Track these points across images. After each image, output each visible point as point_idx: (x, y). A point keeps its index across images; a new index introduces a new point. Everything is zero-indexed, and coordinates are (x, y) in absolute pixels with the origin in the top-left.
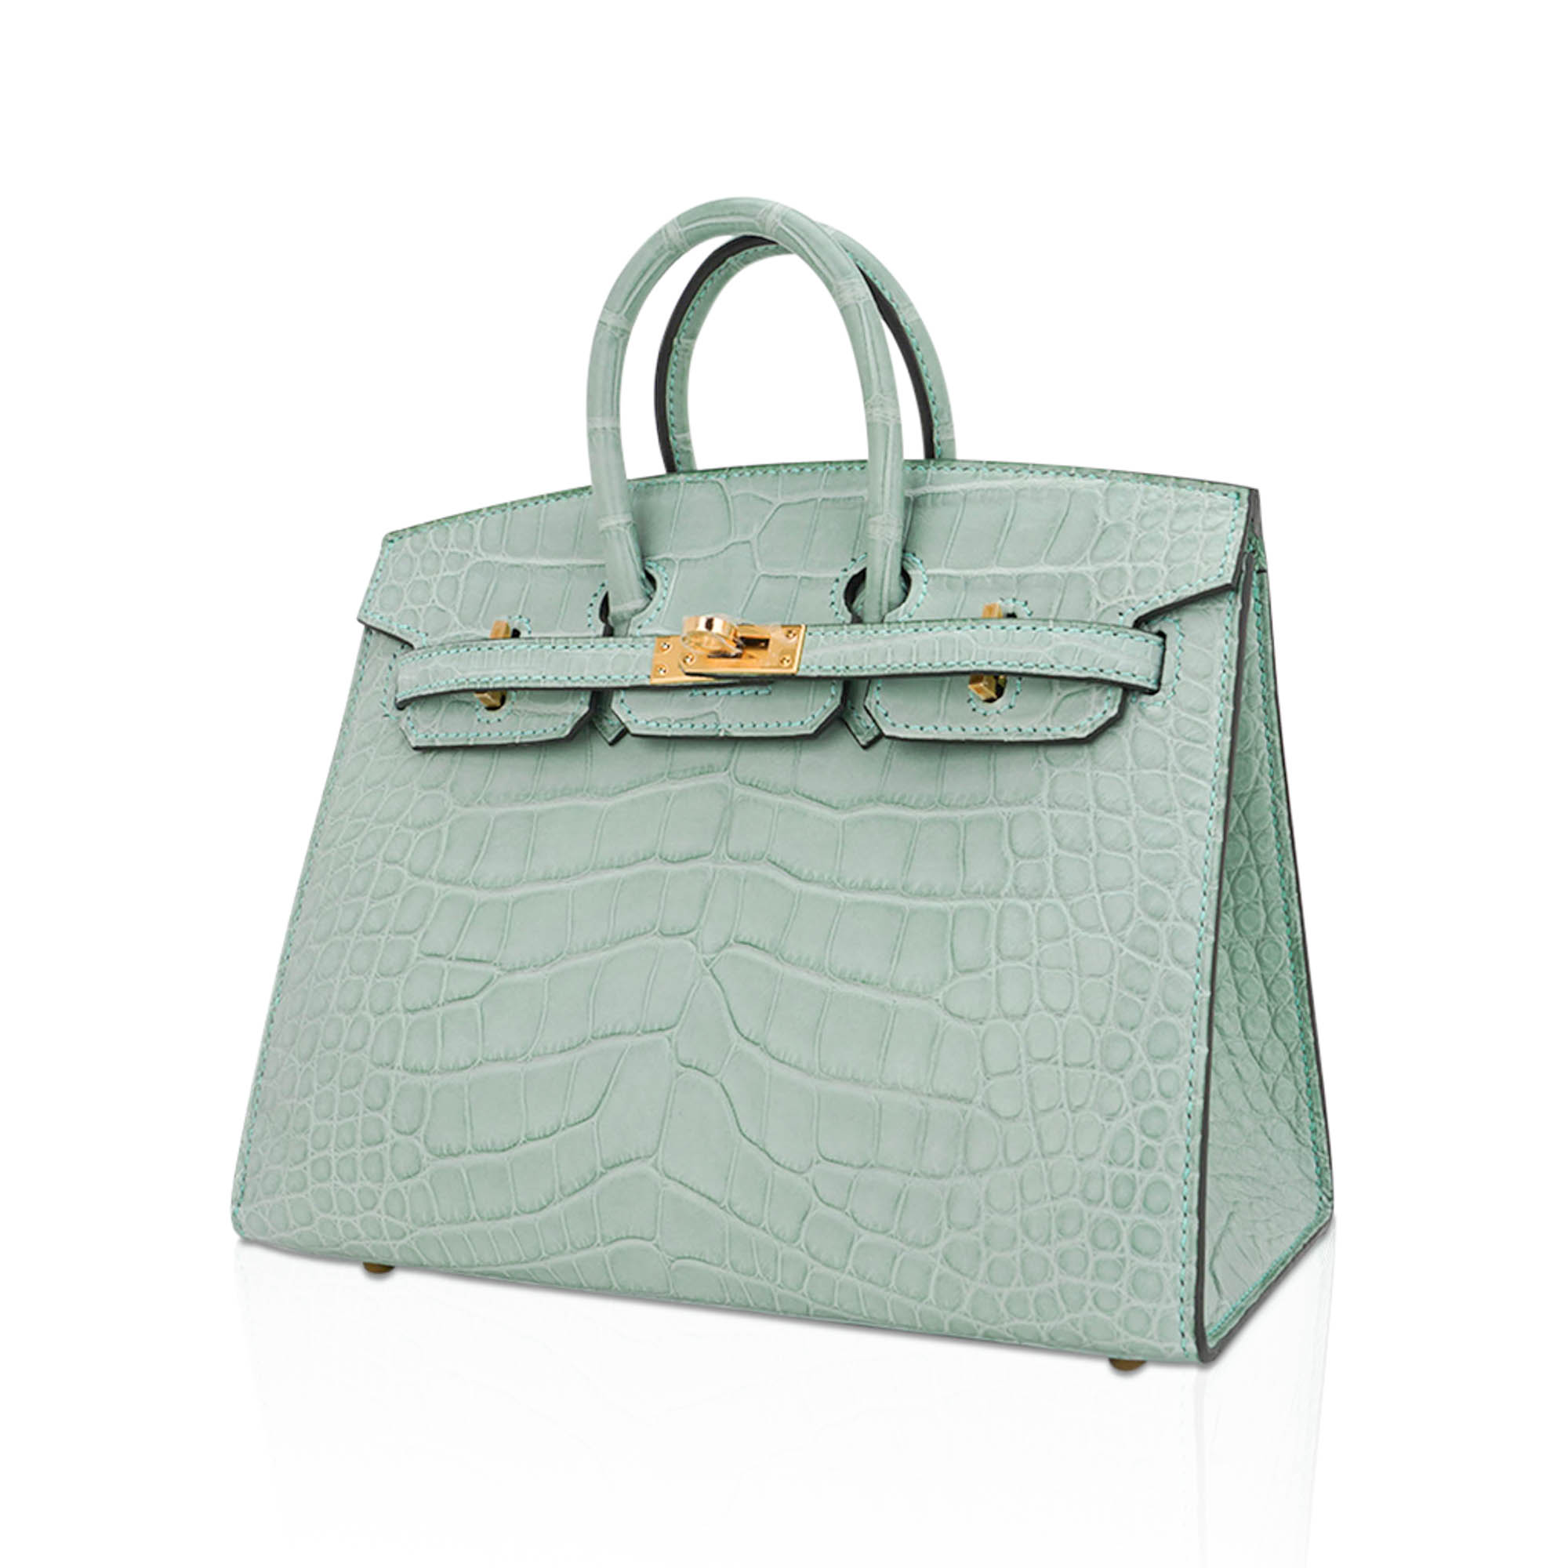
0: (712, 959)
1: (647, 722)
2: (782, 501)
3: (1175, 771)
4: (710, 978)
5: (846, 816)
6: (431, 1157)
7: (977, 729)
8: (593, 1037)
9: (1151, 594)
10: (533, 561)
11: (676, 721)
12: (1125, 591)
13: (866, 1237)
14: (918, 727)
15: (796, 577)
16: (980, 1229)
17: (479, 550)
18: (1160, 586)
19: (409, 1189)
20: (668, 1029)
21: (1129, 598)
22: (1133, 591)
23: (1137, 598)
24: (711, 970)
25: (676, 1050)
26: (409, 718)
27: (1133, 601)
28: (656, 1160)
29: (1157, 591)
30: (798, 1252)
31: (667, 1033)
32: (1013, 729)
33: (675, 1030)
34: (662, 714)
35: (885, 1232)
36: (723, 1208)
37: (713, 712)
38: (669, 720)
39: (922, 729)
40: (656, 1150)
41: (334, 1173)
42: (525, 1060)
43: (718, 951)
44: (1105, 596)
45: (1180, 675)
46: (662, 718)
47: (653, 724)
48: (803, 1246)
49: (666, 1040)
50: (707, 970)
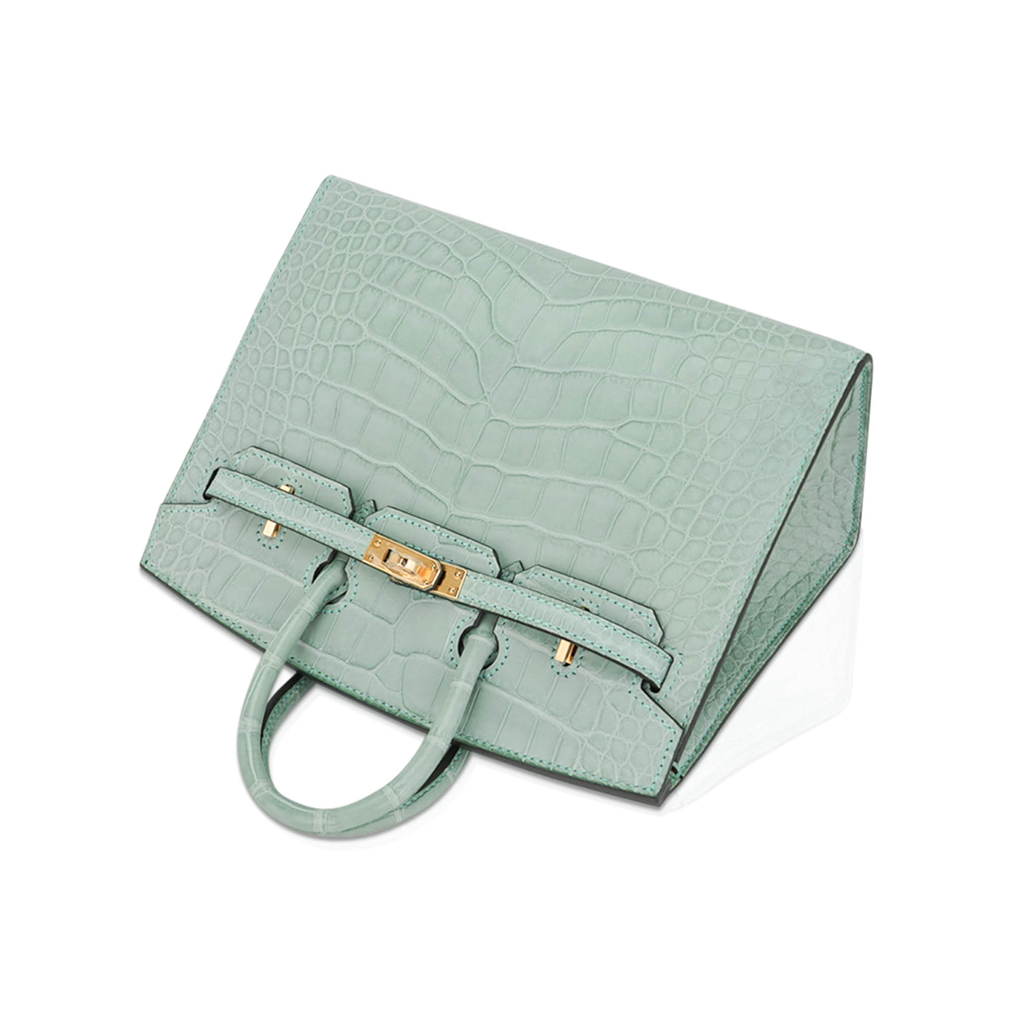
0: (482, 399)
1: (482, 553)
2: (369, 672)
3: (225, 422)
4: (485, 389)
5: (395, 464)
6: (687, 341)
7: (303, 475)
8: (561, 374)
9: (197, 515)
10: (542, 714)
11: (464, 546)
12: (208, 522)
13: (447, 244)
14: (332, 487)
15: (373, 614)
16: (389, 233)
17: (580, 743)
18: (191, 518)
19: (710, 329)
20: (516, 367)
21: (207, 518)
22: (205, 521)
23: (204, 515)
24: (484, 393)
25: (513, 355)
26: (654, 635)
27: (206, 515)
28: (544, 302)
29: (194, 515)
30: (488, 246)
31: (516, 365)
32: (285, 467)
33: (512, 366)
34: (472, 555)
35: (436, 243)
36: (516, 272)
37: (441, 543)
38: (467, 549)
39: (330, 486)
40: (543, 306)
41: (761, 352)
42: (605, 373)
43: (478, 403)
44: (219, 524)
45: (205, 471)
46: (471, 551)
47: (478, 550)
48: (483, 247)
49: (518, 361)
50: (486, 394)
